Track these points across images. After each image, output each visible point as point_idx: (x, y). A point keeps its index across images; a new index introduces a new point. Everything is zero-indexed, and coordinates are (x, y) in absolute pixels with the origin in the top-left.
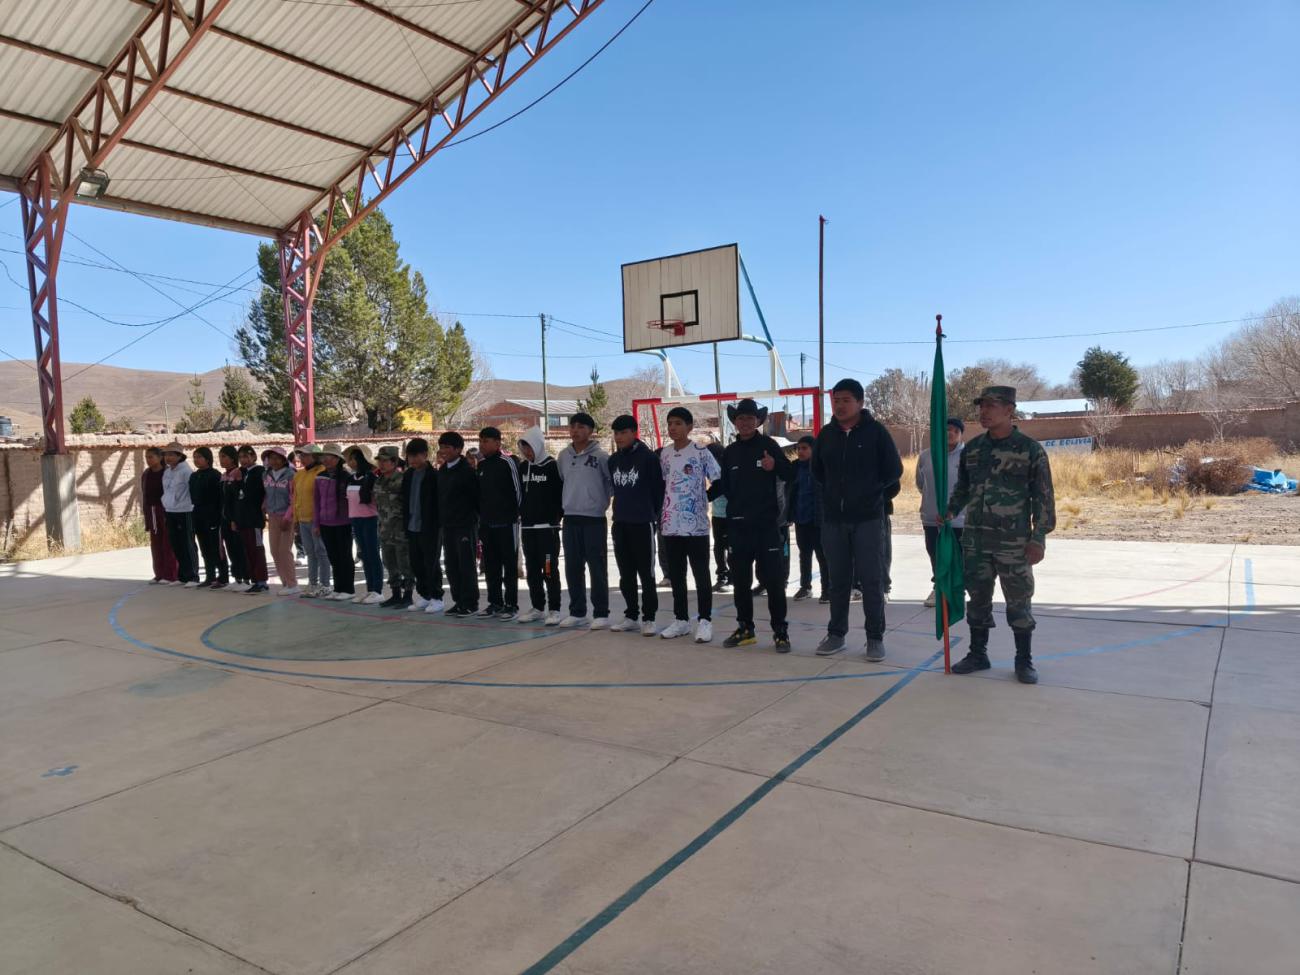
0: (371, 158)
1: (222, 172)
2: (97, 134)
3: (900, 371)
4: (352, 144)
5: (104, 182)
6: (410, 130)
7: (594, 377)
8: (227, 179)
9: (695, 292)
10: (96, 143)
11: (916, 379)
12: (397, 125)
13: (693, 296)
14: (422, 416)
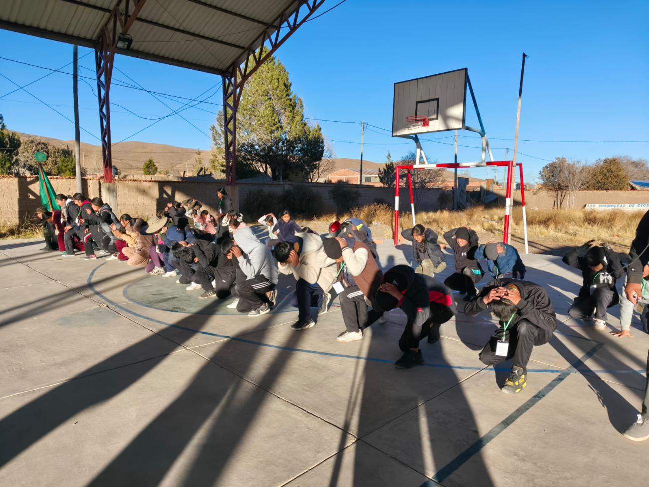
0: (268, 30)
1: (192, 38)
2: (127, 15)
3: (564, 159)
4: (258, 22)
5: (130, 41)
6: (289, 14)
7: (389, 157)
8: (195, 42)
9: (438, 100)
10: (126, 20)
11: (574, 164)
12: (282, 10)
13: (436, 102)
14: (298, 174)
